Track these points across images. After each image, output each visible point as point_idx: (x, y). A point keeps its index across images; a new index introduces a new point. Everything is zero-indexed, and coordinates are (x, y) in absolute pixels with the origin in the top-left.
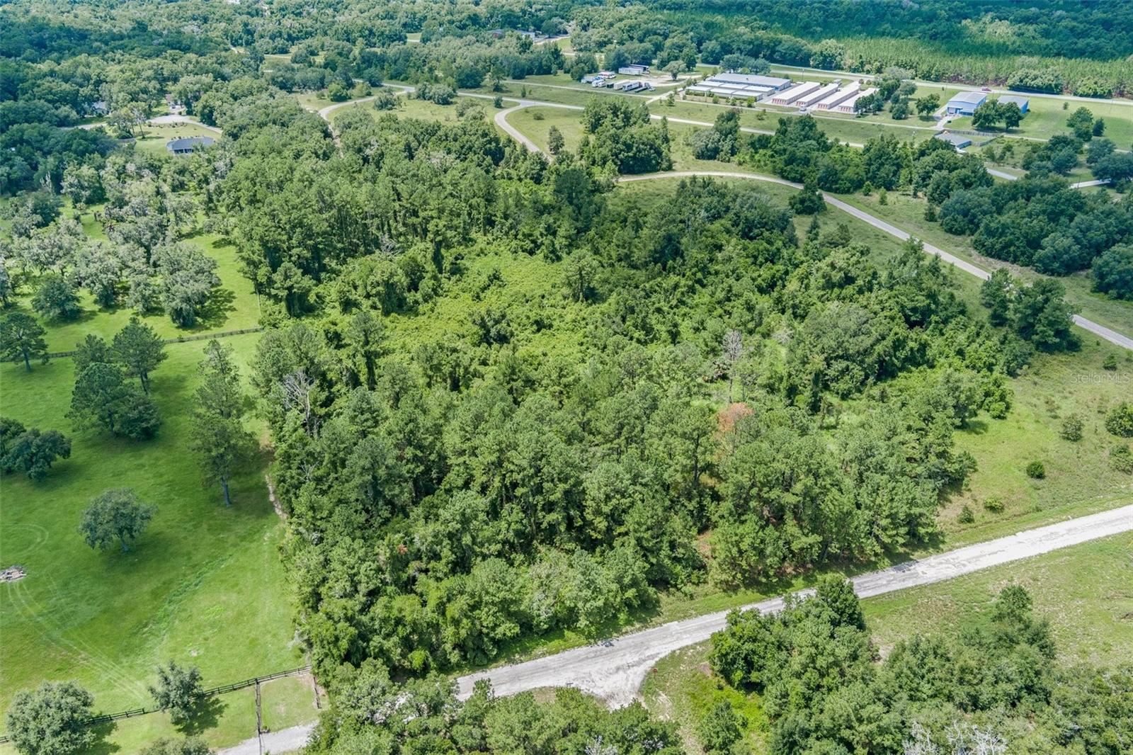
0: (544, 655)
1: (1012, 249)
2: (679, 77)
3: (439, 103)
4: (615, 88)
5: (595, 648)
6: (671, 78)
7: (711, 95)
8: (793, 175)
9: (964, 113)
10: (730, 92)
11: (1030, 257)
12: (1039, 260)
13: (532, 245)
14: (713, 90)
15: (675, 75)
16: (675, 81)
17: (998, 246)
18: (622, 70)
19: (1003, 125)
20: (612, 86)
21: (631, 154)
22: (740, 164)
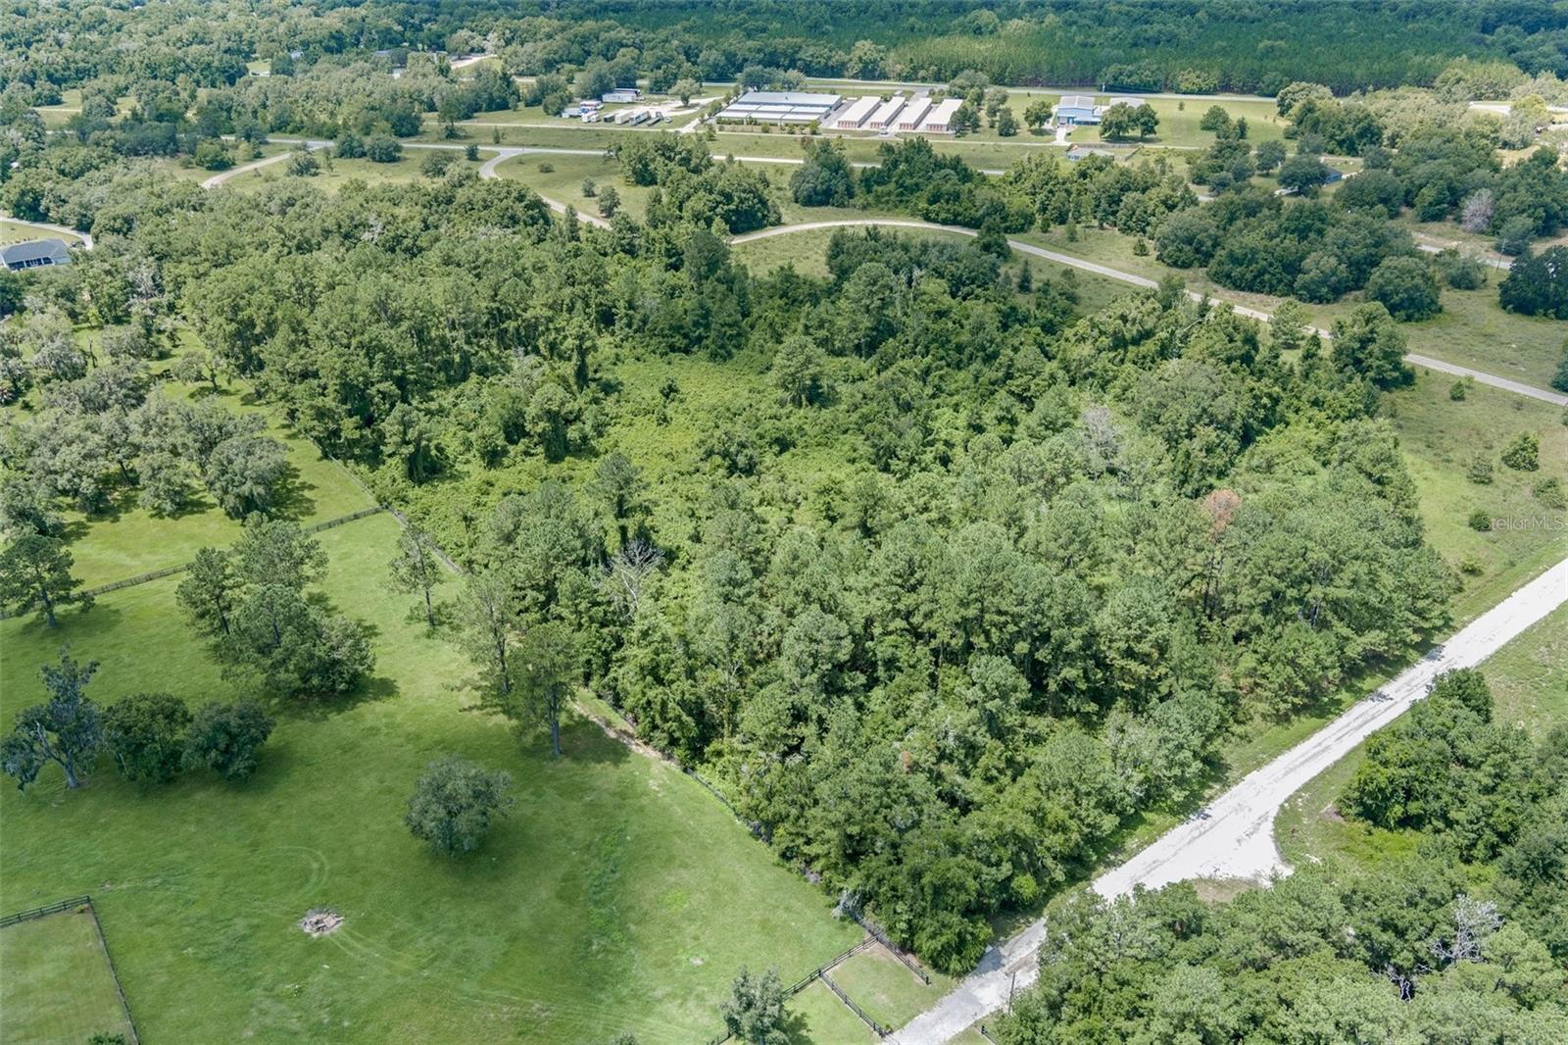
0: (1141, 847)
1: (1267, 277)
2: (692, 101)
3: (381, 161)
4: (618, 121)
5: (1192, 824)
6: (681, 103)
7: (753, 122)
8: (943, 215)
9: (1079, 123)
10: (779, 116)
11: (1290, 285)
12: (1304, 287)
13: (686, 341)
14: (754, 115)
15: (685, 99)
16: (686, 106)
17: (1249, 276)
18: (606, 97)
19: (1137, 133)
20: (612, 119)
21: (732, 207)
22: (864, 208)
